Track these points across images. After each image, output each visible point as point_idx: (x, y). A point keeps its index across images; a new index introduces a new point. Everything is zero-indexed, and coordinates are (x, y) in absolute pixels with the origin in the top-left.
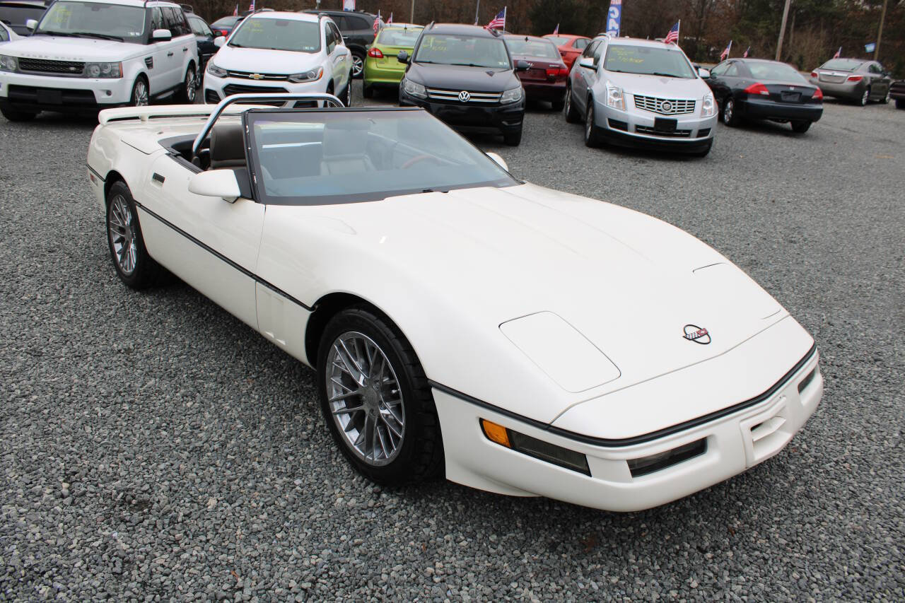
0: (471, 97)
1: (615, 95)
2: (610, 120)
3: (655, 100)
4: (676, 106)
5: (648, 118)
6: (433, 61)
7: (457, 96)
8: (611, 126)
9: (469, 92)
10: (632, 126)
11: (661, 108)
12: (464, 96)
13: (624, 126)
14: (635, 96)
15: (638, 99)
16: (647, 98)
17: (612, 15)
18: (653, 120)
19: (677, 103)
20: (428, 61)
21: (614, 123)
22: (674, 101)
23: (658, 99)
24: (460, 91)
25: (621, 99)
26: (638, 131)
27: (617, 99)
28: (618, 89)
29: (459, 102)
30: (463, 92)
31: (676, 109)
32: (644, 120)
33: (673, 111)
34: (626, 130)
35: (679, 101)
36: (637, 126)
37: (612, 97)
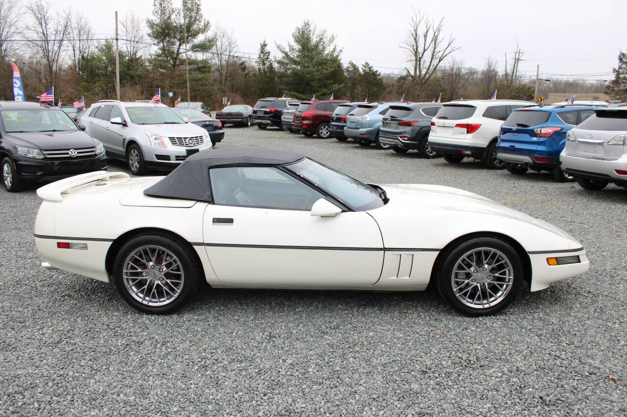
0: (78, 153)
1: (156, 139)
2: (156, 155)
3: (183, 139)
4: (195, 141)
5: (182, 150)
6: (23, 131)
7: (68, 154)
8: (158, 159)
9: (76, 149)
10: (173, 157)
11: (187, 143)
12: (74, 153)
13: (167, 158)
14: (169, 138)
15: (172, 139)
16: (177, 138)
17: (15, 85)
18: (185, 151)
19: (194, 139)
20: (19, 131)
21: (158, 157)
22: (193, 138)
23: (184, 138)
24: (69, 150)
25: (160, 141)
26: (177, 160)
27: (157, 142)
28: (156, 135)
29: (70, 158)
30: (71, 150)
31: (195, 143)
32: (180, 152)
33: (194, 144)
34: (170, 160)
35: (195, 137)
36: (176, 157)
37: (155, 141)
